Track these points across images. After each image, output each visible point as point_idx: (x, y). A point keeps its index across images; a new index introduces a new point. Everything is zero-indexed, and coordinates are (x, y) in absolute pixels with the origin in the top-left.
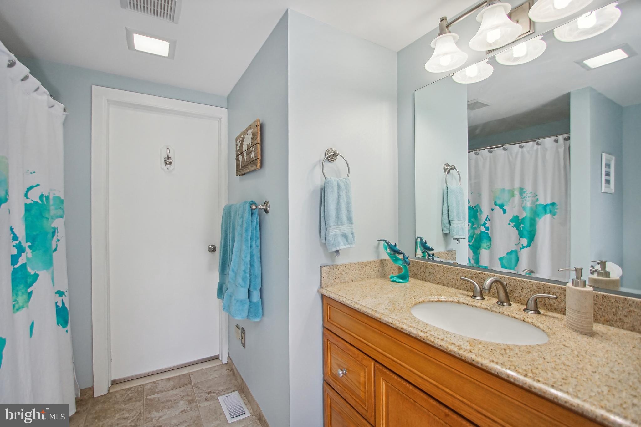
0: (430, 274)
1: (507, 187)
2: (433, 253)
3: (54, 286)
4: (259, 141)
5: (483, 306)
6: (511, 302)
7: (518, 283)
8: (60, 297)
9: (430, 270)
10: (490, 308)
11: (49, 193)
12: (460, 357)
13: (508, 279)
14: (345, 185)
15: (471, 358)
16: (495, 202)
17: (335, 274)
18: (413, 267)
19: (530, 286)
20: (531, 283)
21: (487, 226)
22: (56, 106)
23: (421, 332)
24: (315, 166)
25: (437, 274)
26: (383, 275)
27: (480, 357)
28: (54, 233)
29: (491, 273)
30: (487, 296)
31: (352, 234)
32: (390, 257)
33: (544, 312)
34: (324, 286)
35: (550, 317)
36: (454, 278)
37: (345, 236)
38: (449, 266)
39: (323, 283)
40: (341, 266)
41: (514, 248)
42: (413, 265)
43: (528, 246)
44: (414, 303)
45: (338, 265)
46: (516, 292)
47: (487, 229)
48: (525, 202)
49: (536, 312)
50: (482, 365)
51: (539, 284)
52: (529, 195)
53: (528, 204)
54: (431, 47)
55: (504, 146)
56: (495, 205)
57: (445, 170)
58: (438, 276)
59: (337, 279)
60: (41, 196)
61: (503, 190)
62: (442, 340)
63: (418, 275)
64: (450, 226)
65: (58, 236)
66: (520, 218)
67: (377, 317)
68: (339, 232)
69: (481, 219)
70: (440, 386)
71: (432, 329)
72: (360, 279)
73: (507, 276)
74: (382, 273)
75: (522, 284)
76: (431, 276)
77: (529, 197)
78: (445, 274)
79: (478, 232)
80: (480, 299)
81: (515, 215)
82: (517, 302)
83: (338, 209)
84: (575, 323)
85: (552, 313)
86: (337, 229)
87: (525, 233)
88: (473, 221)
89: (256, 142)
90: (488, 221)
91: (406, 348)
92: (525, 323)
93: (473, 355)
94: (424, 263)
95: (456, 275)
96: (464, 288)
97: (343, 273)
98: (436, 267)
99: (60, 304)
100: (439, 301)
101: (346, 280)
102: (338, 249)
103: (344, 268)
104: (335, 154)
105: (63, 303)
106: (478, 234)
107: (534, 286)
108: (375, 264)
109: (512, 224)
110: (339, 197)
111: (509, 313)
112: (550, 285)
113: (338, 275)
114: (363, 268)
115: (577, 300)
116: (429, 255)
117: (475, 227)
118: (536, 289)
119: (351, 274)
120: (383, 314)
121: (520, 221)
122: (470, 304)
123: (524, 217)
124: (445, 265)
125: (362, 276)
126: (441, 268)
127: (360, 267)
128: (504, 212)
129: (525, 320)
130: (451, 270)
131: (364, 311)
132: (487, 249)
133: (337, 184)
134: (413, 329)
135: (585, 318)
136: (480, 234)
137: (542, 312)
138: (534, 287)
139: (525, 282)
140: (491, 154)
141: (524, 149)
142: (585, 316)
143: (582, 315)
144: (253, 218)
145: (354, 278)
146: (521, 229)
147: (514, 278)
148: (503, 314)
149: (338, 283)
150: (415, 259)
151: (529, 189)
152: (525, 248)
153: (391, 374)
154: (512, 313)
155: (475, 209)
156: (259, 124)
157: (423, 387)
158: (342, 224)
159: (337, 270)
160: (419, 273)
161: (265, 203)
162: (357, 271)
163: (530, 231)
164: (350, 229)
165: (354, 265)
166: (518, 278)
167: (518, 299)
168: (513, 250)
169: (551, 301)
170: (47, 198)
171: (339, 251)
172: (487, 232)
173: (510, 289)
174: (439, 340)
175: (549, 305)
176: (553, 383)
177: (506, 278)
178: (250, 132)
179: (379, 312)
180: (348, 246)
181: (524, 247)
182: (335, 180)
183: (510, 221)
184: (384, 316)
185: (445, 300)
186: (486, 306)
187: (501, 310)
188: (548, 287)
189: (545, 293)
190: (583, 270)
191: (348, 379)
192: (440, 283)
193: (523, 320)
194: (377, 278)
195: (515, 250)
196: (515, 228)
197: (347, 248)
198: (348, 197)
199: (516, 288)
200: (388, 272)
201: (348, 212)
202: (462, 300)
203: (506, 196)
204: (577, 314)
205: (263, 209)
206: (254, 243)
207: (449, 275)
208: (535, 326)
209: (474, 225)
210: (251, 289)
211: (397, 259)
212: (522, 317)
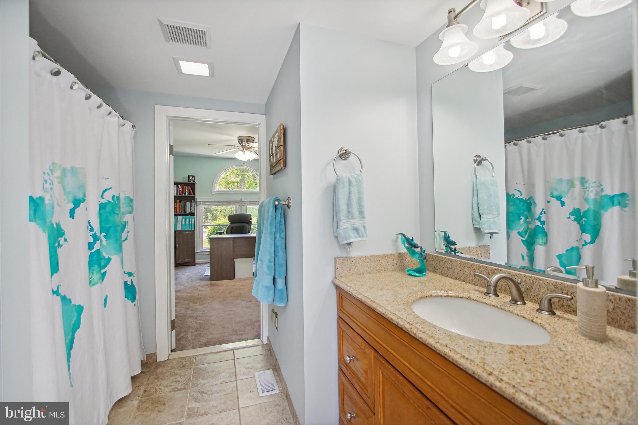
0: (448, 269)
1: (565, 177)
2: (455, 248)
3: (123, 268)
4: (282, 144)
5: (493, 304)
6: (526, 300)
7: (535, 280)
8: (130, 277)
9: (448, 265)
10: (501, 306)
11: (119, 194)
12: (435, 350)
13: (524, 276)
14: (356, 181)
15: (445, 351)
16: (552, 194)
17: (349, 266)
18: (432, 261)
19: (547, 284)
20: (547, 281)
21: (542, 219)
22: (126, 124)
23: (407, 324)
24: (328, 164)
25: (455, 269)
26: (402, 268)
27: (453, 351)
28: (125, 226)
29: (507, 270)
30: (503, 293)
31: (364, 227)
32: (408, 251)
33: (561, 314)
34: (338, 276)
35: (564, 318)
36: (471, 273)
37: (356, 230)
38: (466, 261)
39: (337, 274)
40: (355, 259)
41: (575, 244)
42: (432, 260)
43: (593, 242)
44: (419, 296)
45: (352, 257)
46: (532, 290)
47: (543, 223)
48: (587, 193)
49: (550, 313)
50: (453, 359)
51: (556, 283)
52: (591, 185)
53: (591, 196)
54: (440, 40)
55: (560, 131)
56: (551, 198)
57: (475, 161)
58: (456, 271)
59: (351, 270)
60: (113, 197)
61: (561, 180)
62: (424, 332)
63: (437, 269)
64: (480, 220)
65: (128, 228)
66: (582, 211)
67: (373, 308)
68: (350, 226)
69: (535, 212)
70: (424, 379)
71: (420, 322)
72: (376, 271)
73: (523, 273)
74: (401, 266)
75: (539, 283)
76: (449, 271)
77: (592, 187)
78: (462, 269)
79: (532, 226)
80: (494, 296)
81: (576, 208)
82: (533, 301)
83: (349, 205)
84: (584, 326)
85: (570, 315)
86: (348, 222)
87: (588, 227)
88: (526, 215)
89: (280, 144)
90: (544, 214)
91: (397, 339)
92: (534, 323)
93: (447, 349)
94: (443, 257)
95: (472, 270)
96: (481, 284)
97: (358, 265)
98: (454, 262)
99: (129, 283)
100: (448, 296)
101: (361, 272)
102: (349, 241)
103: (359, 260)
104: (346, 152)
105: (132, 282)
106: (532, 228)
107: (551, 284)
108: (392, 258)
109: (572, 218)
110: (350, 193)
111: (519, 313)
112: (568, 284)
113: (353, 267)
114: (380, 260)
115: (585, 301)
116: (452, 251)
117: (529, 221)
118: (553, 288)
119: (366, 266)
120: (380, 305)
121: (581, 215)
122: (480, 300)
123: (586, 209)
124: (462, 260)
125: (378, 268)
126: (459, 263)
127: (376, 260)
128: (563, 204)
129: (533, 321)
130: (469, 265)
131: (364, 301)
132: (542, 245)
133: (348, 181)
134: (401, 320)
135: (594, 322)
136: (535, 229)
137: (558, 313)
138: (550, 286)
139: (541, 281)
140: (546, 141)
141: (585, 134)
142: (595, 319)
143: (591, 318)
144: (277, 212)
145: (369, 270)
146: (582, 223)
147: (530, 275)
148: (512, 312)
149: (352, 274)
150: (436, 254)
151: (591, 178)
152: (588, 245)
153: (386, 363)
154: (522, 313)
155: (528, 201)
156: (282, 128)
157: (410, 379)
158: (353, 217)
159: (351, 261)
160: (438, 268)
161: (287, 199)
162: (373, 264)
163: (595, 226)
164: (362, 223)
165: (370, 258)
166: (534, 276)
167: (535, 298)
168: (574, 246)
169: (569, 302)
170: (118, 198)
171: (351, 243)
172: (542, 226)
173: (526, 287)
174: (421, 333)
175: (567, 307)
176: (516, 384)
177: (522, 276)
178: (276, 136)
179: (377, 303)
180: (360, 239)
181: (586, 244)
182: (346, 177)
183: (570, 214)
184: (380, 306)
185: (455, 295)
186: (496, 304)
187: (511, 309)
188: (566, 286)
189: (562, 293)
190: (594, 269)
191: (355, 366)
192: (457, 279)
193: (532, 321)
194: (395, 271)
195: (576, 247)
196: (576, 222)
197: (358, 241)
198: (360, 193)
199: (533, 286)
200: (407, 265)
201: (360, 207)
202: (473, 297)
203: (565, 187)
204: (585, 316)
205: (285, 204)
206: (278, 236)
207: (467, 271)
208: (543, 327)
209: (527, 218)
210: (276, 277)
211: (414, 253)
212: (531, 317)
